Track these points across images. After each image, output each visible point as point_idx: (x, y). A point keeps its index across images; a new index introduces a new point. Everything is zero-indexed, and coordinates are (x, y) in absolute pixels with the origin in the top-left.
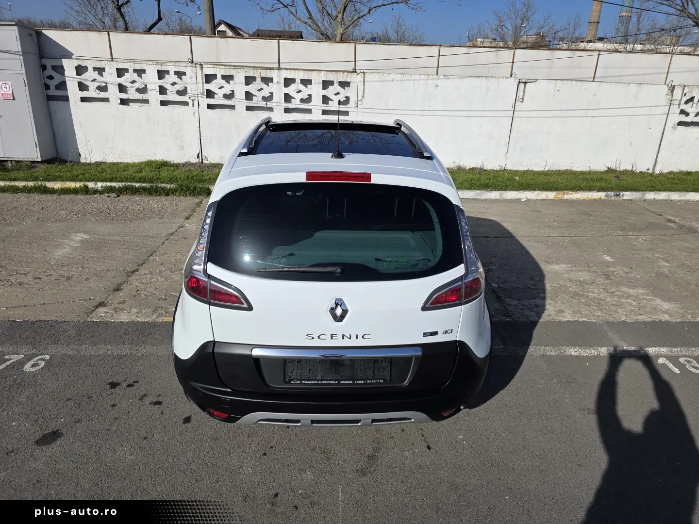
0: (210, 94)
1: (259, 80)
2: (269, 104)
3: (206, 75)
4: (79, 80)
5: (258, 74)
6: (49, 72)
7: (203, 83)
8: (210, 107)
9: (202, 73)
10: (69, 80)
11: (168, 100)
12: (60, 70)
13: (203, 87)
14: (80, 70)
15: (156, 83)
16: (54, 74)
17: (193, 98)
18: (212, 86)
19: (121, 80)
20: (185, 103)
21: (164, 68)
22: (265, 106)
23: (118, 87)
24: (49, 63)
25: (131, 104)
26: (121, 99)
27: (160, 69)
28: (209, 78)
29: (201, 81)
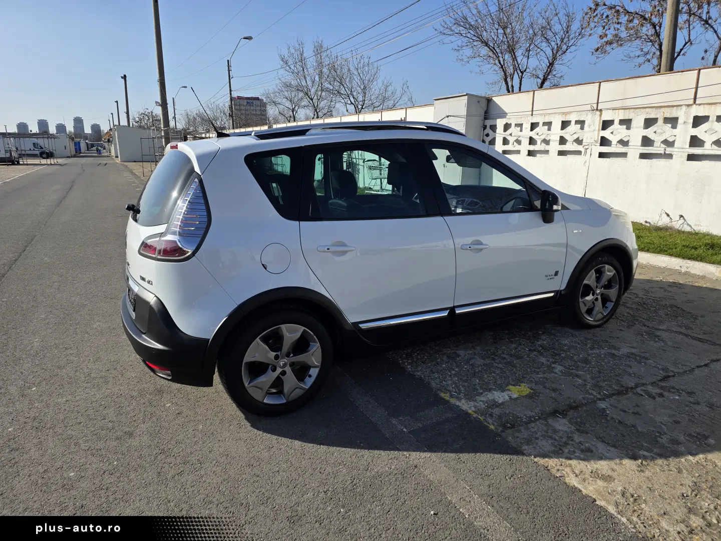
0: (604, 142)
1: (660, 121)
2: (669, 150)
3: (604, 122)
4: (504, 136)
5: (660, 115)
6: (488, 130)
7: (599, 130)
8: (602, 155)
9: (600, 119)
10: (498, 136)
11: (565, 150)
12: (494, 128)
13: (598, 134)
14: (507, 127)
15: (558, 134)
16: (491, 132)
17: (586, 147)
18: (606, 134)
19: (533, 134)
20: (579, 153)
21: (567, 119)
22: (662, 152)
23: (528, 140)
24: (489, 123)
25: (538, 155)
26: (529, 151)
27: (564, 120)
28: (606, 125)
29: (597, 128)
